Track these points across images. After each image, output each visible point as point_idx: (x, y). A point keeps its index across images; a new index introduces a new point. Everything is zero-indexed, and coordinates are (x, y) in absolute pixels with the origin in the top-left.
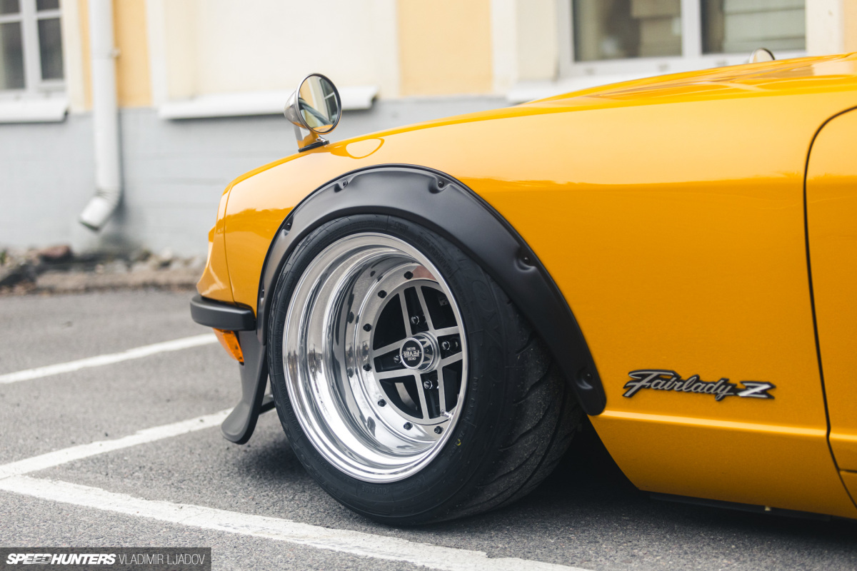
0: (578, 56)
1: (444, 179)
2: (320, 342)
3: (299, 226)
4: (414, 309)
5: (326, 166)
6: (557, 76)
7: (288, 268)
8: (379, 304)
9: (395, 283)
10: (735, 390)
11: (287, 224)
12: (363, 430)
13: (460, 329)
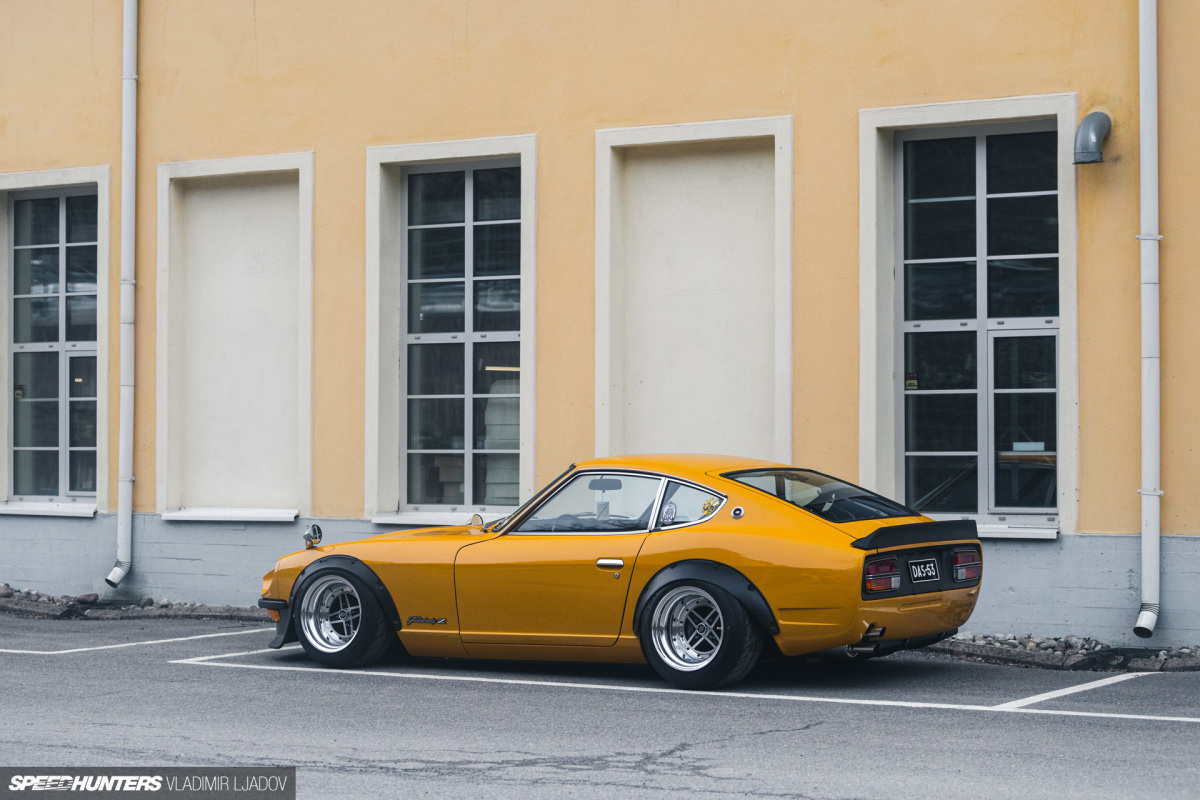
0: (410, 501)
1: (356, 560)
2: (312, 609)
3: (308, 573)
4: (344, 601)
5: (316, 555)
6: (398, 511)
7: (304, 586)
8: (332, 599)
9: (337, 592)
10: (437, 621)
11: (303, 572)
12: (327, 640)
13: (360, 607)
